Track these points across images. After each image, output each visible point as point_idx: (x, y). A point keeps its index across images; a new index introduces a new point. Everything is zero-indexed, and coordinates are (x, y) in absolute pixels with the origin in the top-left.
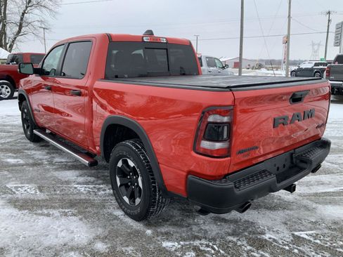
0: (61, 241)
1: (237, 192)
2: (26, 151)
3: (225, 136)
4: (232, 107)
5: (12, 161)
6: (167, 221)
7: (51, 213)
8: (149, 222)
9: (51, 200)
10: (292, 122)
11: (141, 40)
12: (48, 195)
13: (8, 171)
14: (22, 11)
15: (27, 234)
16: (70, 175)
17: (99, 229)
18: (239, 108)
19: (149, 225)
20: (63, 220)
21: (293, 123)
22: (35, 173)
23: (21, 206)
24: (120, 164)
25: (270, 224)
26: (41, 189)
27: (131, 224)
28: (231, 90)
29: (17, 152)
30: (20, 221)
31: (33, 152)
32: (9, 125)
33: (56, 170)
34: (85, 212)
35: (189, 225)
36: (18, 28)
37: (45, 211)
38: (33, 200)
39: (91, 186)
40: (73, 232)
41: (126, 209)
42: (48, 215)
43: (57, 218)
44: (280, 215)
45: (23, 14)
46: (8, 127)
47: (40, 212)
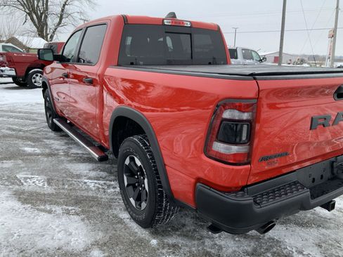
0: (56, 244)
1: (257, 209)
2: (45, 140)
3: (244, 138)
4: (255, 101)
5: (28, 150)
6: (177, 230)
7: (54, 209)
8: (156, 230)
9: (57, 194)
10: (334, 123)
11: (161, 24)
12: (55, 189)
13: (22, 160)
14: (63, 3)
15: (23, 231)
16: (83, 168)
17: (100, 234)
18: (265, 102)
19: (155, 233)
20: (64, 219)
21: (337, 124)
22: (48, 164)
23: (25, 200)
24: (127, 162)
25: (299, 245)
26: (49, 182)
27: (136, 230)
28: (255, 79)
29: (35, 140)
30: (20, 216)
31: (52, 141)
32: (35, 113)
33: (70, 161)
34: (89, 212)
35: (202, 237)
36: (58, 20)
37: (48, 207)
38: (39, 194)
39: (102, 182)
40: (71, 234)
41: (131, 213)
42: (50, 212)
43: (58, 216)
44: (313, 234)
45: (64, 6)
46: (35, 115)
47: (42, 207)
